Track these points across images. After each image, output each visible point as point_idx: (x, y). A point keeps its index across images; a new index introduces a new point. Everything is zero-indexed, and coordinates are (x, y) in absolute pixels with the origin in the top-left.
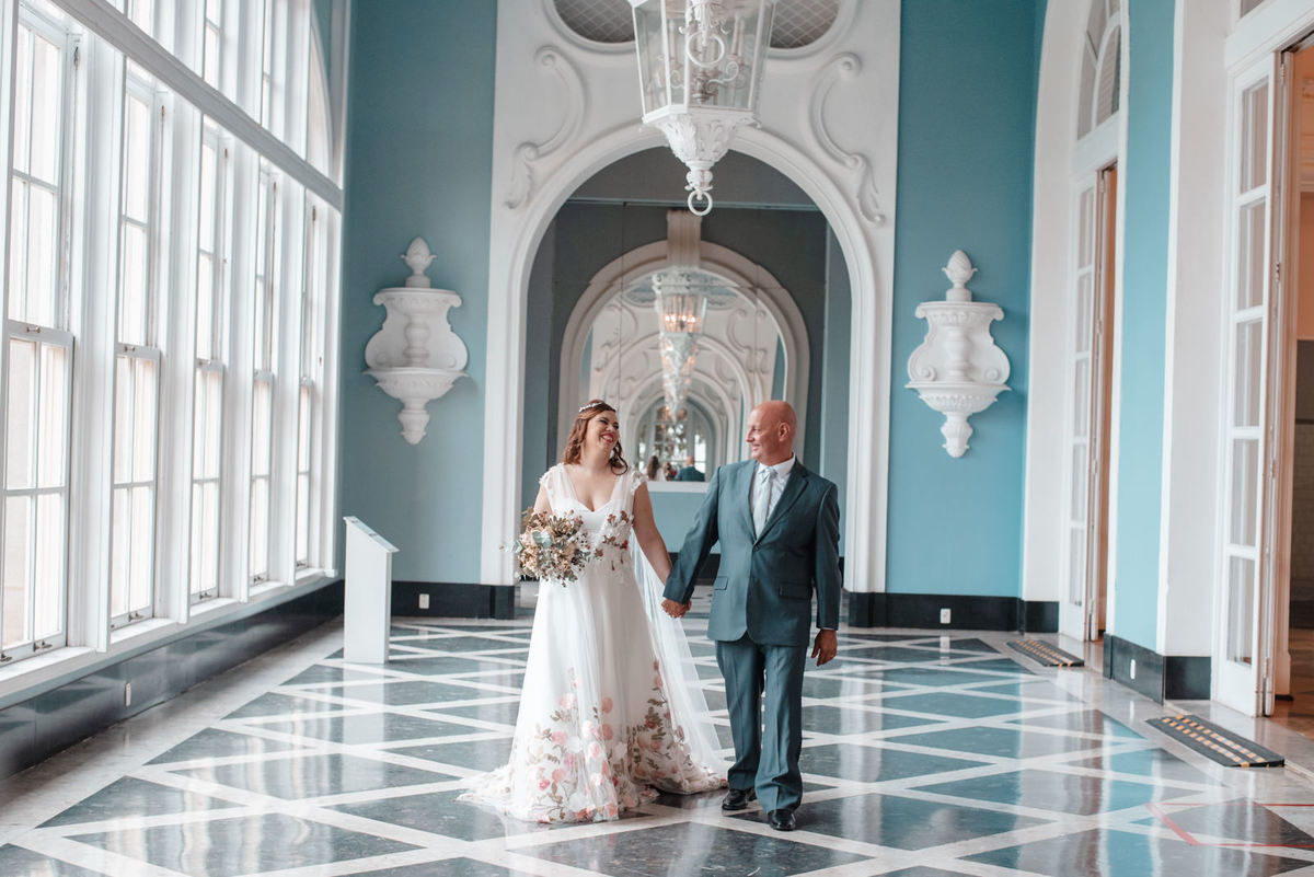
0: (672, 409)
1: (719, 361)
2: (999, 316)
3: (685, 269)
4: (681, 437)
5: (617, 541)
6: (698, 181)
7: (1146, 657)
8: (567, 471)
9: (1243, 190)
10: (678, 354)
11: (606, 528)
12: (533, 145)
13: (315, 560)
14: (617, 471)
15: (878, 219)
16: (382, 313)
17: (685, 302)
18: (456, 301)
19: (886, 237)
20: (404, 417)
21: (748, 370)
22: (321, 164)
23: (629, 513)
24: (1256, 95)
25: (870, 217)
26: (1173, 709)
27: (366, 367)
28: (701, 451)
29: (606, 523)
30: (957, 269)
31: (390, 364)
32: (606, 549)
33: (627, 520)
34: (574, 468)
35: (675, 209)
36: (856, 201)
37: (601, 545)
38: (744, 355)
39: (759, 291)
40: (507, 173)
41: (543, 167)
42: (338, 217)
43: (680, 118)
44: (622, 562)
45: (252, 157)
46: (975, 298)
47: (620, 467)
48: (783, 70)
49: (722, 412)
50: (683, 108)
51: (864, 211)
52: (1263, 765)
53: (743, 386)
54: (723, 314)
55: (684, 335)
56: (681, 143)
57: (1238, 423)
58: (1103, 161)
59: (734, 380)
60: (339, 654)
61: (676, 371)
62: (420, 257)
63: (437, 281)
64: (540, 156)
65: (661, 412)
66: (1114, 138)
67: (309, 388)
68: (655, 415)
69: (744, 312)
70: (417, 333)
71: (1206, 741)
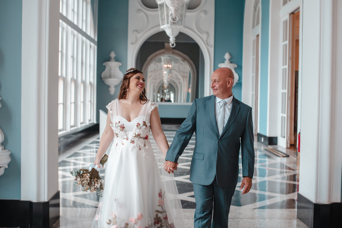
0: (166, 86)
1: (176, 75)
2: (236, 66)
3: (169, 55)
4: (168, 92)
5: (141, 136)
6: (172, 40)
7: (265, 137)
8: (120, 102)
9: (283, 41)
10: (167, 74)
11: (136, 130)
12: (137, 31)
13: (92, 119)
14: (143, 102)
15: (210, 46)
16: (105, 67)
17: (168, 62)
18: (120, 64)
19: (212, 50)
20: (110, 89)
21: (183, 77)
22: (92, 36)
23: (147, 122)
24: (285, 22)
25: (208, 45)
26: (270, 147)
27: (101, 78)
28: (172, 95)
29: (135, 127)
30: (227, 56)
31: (106, 78)
32: (136, 139)
33: (146, 126)
34: (123, 101)
35: (166, 42)
36: (205, 42)
37: (133, 138)
38: (182, 74)
39: (186, 60)
40: (131, 37)
41: (139, 35)
42: (96, 47)
43: (168, 27)
44: (145, 146)
45: (80, 36)
46: (231, 62)
47: (145, 100)
48: (190, 14)
49: (177, 86)
50: (169, 25)
51: (207, 44)
52: (285, 157)
53: (182, 81)
54: (177, 65)
55: (168, 70)
56: (168, 32)
57: (283, 89)
58: (257, 34)
59: (180, 79)
60: (99, 138)
61: (167, 77)
62: (113, 55)
63: (117, 60)
64: (138, 33)
65: (163, 87)
66: (259, 30)
67: (90, 83)
68: (161, 88)
69: (182, 64)
70: (112, 71)
71: (276, 153)
